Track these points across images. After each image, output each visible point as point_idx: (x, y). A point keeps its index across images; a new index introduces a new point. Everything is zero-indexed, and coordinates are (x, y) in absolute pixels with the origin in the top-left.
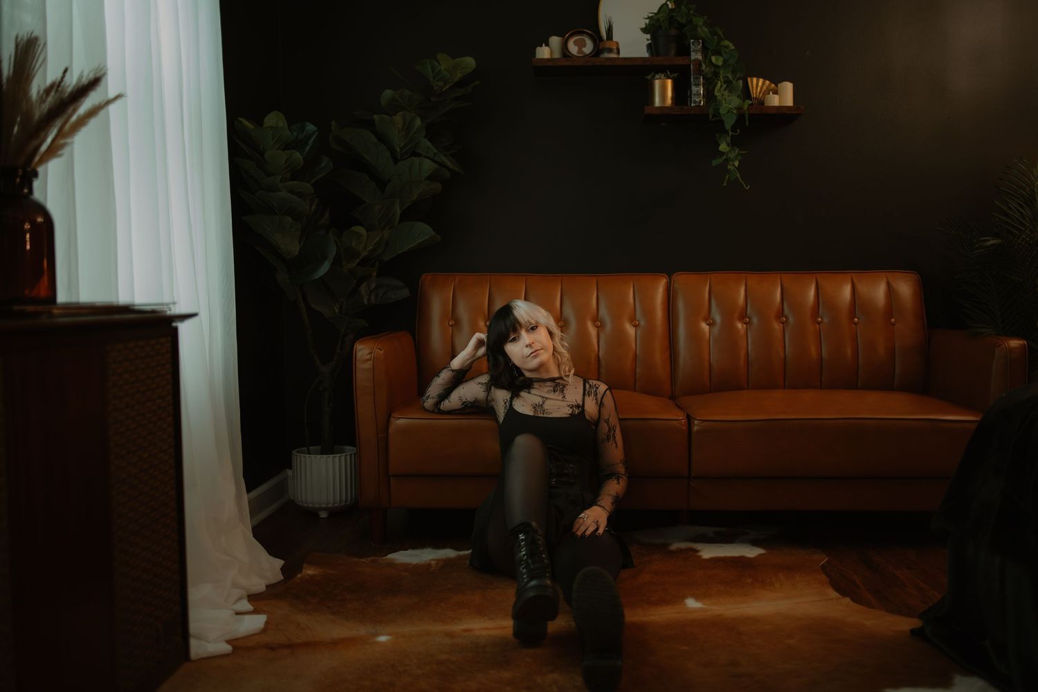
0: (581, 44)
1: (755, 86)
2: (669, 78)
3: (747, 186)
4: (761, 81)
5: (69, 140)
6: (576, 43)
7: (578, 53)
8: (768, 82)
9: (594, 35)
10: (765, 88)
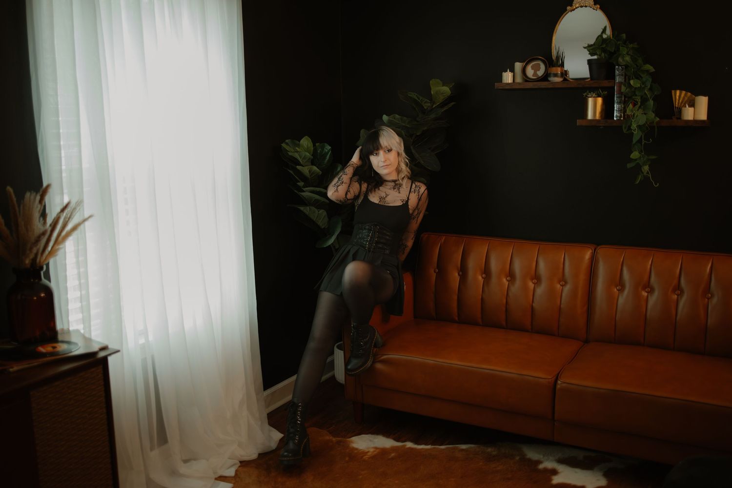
0: (536, 68)
1: (677, 98)
2: (599, 96)
3: (656, 184)
4: (684, 93)
5: (61, 246)
6: (532, 68)
7: (533, 76)
8: (689, 94)
9: (546, 60)
10: (686, 98)
